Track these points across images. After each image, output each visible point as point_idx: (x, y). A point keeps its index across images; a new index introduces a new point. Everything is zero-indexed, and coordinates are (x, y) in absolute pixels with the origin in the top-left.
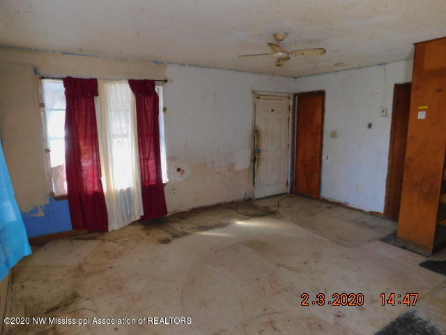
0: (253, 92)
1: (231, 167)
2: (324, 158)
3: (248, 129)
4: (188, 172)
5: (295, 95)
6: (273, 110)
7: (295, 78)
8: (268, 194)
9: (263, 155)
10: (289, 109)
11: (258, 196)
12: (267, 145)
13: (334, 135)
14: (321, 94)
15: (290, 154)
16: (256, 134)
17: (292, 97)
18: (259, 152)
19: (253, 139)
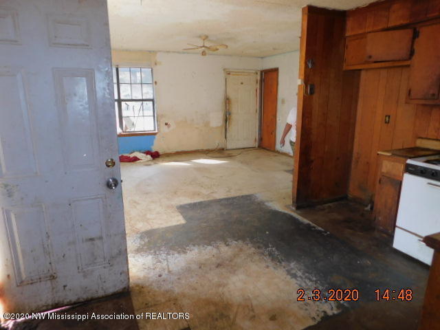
0: (224, 70)
1: (207, 124)
2: (278, 119)
3: (220, 97)
4: (173, 125)
5: (262, 72)
6: (242, 83)
7: (262, 58)
8: (238, 147)
9: (234, 116)
10: (257, 82)
11: (229, 147)
12: (236, 110)
13: (283, 102)
14: (276, 70)
15: (257, 117)
16: (227, 101)
17: (259, 73)
18: (230, 114)
19: (224, 104)
